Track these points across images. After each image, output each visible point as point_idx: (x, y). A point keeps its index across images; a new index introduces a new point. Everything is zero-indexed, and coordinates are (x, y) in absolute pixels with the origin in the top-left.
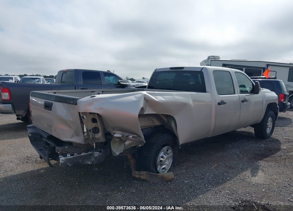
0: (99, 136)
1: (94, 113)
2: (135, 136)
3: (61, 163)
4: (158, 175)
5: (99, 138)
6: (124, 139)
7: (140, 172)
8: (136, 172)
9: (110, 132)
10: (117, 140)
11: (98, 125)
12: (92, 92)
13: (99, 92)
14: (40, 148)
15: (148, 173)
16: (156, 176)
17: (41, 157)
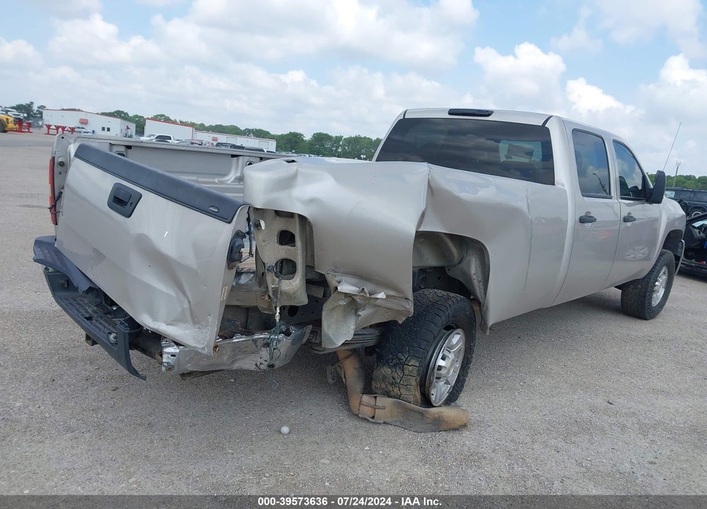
0: (294, 287)
1: (291, 215)
2: (392, 293)
3: (167, 363)
4: (427, 412)
5: (294, 293)
6: (363, 302)
7: (376, 397)
8: (366, 398)
9: (326, 276)
10: (342, 303)
11: (296, 253)
12: (233, 156)
13: (252, 159)
14: (87, 312)
15: (400, 403)
16: (422, 414)
17: (91, 340)
